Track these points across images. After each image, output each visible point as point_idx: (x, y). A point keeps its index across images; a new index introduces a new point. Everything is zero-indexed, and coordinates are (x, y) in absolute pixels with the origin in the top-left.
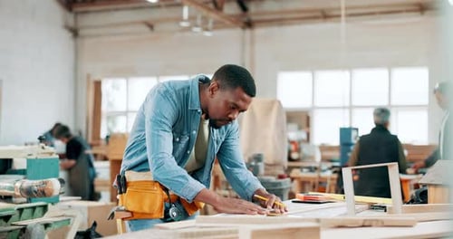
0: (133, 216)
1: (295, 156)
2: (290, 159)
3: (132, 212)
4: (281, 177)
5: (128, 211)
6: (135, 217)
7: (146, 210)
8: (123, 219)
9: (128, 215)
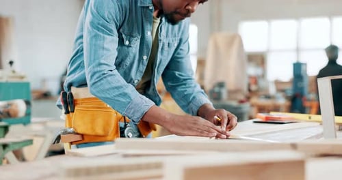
0: (83, 138)
1: (254, 88)
2: (250, 90)
3: (82, 135)
4: (242, 102)
5: (78, 134)
6: (86, 140)
7: (100, 131)
8: (71, 143)
9: (78, 138)
